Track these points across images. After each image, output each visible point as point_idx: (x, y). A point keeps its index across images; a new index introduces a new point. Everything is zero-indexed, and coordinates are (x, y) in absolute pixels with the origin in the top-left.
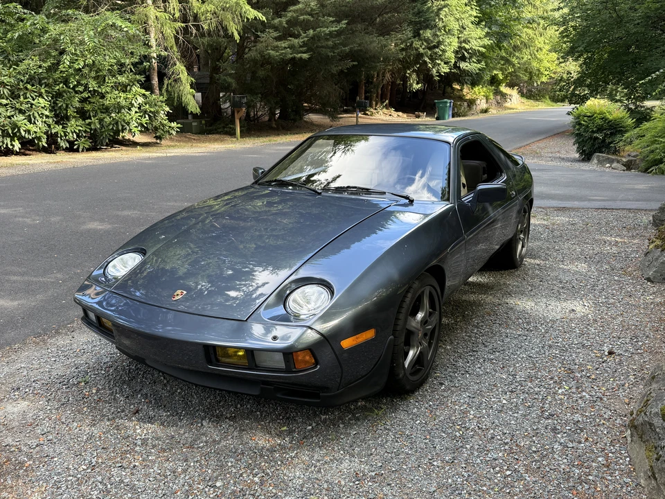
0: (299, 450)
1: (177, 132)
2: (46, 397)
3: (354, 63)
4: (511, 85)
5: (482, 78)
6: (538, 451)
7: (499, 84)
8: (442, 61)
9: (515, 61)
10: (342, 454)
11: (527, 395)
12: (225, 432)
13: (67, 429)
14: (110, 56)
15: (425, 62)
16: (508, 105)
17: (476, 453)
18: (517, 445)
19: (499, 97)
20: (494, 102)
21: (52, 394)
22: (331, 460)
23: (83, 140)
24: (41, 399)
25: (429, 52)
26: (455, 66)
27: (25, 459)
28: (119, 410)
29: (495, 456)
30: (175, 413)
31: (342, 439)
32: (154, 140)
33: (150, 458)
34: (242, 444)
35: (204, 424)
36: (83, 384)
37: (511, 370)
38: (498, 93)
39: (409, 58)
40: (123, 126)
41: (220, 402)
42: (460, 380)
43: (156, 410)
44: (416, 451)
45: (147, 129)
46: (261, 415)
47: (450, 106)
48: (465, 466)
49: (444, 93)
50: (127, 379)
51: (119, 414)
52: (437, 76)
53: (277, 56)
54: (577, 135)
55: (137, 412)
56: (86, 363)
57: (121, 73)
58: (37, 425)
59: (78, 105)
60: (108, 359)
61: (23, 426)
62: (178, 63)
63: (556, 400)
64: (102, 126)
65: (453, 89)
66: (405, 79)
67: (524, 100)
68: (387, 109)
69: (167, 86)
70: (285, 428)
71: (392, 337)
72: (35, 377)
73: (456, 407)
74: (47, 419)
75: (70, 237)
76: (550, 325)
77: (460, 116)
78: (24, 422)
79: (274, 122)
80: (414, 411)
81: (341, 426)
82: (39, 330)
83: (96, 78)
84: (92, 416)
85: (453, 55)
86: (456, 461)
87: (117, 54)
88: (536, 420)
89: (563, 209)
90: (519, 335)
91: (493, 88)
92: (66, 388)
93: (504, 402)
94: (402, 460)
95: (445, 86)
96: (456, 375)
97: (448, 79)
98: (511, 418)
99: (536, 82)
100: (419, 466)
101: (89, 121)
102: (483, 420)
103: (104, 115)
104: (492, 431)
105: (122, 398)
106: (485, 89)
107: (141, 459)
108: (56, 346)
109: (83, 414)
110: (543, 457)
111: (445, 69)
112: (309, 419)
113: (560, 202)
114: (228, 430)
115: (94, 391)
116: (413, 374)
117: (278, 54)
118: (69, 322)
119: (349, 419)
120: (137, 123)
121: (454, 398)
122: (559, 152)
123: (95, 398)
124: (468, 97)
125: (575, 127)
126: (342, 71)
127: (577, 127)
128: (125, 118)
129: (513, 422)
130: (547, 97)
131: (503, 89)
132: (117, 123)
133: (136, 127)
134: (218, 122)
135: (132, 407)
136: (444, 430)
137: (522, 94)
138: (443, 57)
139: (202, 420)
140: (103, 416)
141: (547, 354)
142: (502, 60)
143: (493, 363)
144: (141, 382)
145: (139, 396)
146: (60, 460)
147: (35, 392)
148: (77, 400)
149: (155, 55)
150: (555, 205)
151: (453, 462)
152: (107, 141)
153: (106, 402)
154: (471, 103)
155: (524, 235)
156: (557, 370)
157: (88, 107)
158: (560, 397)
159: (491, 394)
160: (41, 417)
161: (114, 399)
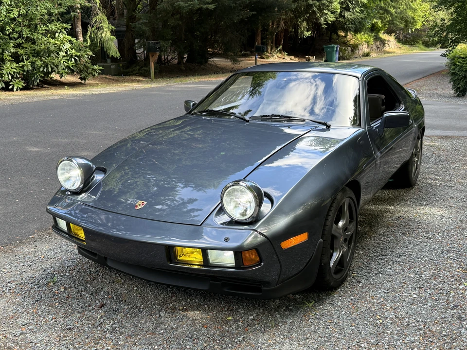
0: (245, 336)
1: (99, 73)
2: (21, 295)
3: (254, 13)
4: (389, 32)
5: (364, 26)
6: (448, 335)
7: (379, 31)
8: (329, 11)
9: (393, 11)
10: (282, 339)
11: (433, 291)
12: (180, 321)
13: (44, 320)
14: (41, 7)
15: (314, 12)
16: (386, 49)
17: (396, 337)
18: (429, 330)
19: (378, 43)
20: (374, 47)
21: (26, 292)
22: (274, 343)
23: (17, 80)
24: (17, 296)
25: (318, 3)
26: (341, 15)
27: (13, 345)
28: (86, 305)
29: (412, 339)
30: (135, 307)
31: (280, 326)
32: (79, 81)
33: (120, 343)
34: (196, 331)
35: (161, 315)
36: (52, 284)
37: (417, 271)
38: (377, 38)
39: (300, 8)
40: (52, 68)
41: (172, 297)
42: (374, 279)
43: (118, 304)
44: (345, 336)
45: (72, 71)
46: (209, 308)
47: (337, 51)
48: (388, 347)
49: (331, 38)
50: (89, 279)
51: (87, 308)
52: (325, 24)
53: (186, 7)
54: (453, 74)
55: (103, 306)
56: (52, 267)
57: (51, 22)
58: (18, 318)
59: (12, 50)
60: (70, 264)
61: (6, 319)
62: (99, 13)
63: (458, 294)
64: (34, 68)
65: (338, 36)
66: (296, 27)
67: (400, 45)
68: (281, 53)
69: (91, 33)
70: (230, 318)
71: (321, 240)
72: (9, 279)
73: (374, 300)
74: (25, 313)
75: (19, 163)
76: (446, 233)
77: (345, 59)
78: (6, 315)
79: (183, 65)
80: (339, 304)
81: (278, 316)
82: (6, 241)
83: (29, 26)
84: (64, 309)
85: (339, 6)
86: (380, 344)
87: (47, 5)
88: (444, 311)
89: (446, 137)
90: (421, 242)
91: (373, 34)
92: (38, 288)
93: (415, 296)
94: (334, 343)
95: (331, 33)
96: (370, 274)
97: (334, 27)
98: (422, 309)
99: (411, 29)
100: (349, 348)
101: (22, 63)
102: (399, 310)
103: (35, 59)
104: (407, 320)
105: (87, 295)
106: (366, 35)
107: (112, 344)
108: (22, 253)
109: (55, 308)
110: (453, 340)
111: (331, 18)
112: (250, 311)
113: (442, 132)
114: (182, 319)
115: (62, 290)
116: (336, 273)
117: (187, 5)
118: (30, 234)
119: (284, 310)
120: (65, 66)
121: (371, 293)
122: (436, 89)
123: (64, 295)
124: (352, 42)
125: (450, 67)
126: (242, 20)
127: (453, 67)
128: (54, 62)
129: (424, 312)
130: (421, 42)
131: (382, 35)
132: (47, 66)
133: (64, 69)
134: (134, 65)
135: (97, 302)
136: (366, 319)
137: (399, 40)
138: (330, 8)
139: (159, 311)
140: (73, 309)
141: (446, 257)
142: (381, 9)
143: (401, 265)
144: (102, 282)
145: (102, 293)
146: (43, 346)
147: (11, 291)
148: (48, 298)
149: (79, 6)
150: (438, 134)
151: (377, 344)
152: (38, 81)
153: (74, 298)
154: (355, 47)
155: (418, 159)
156: (456, 270)
157: (21, 52)
158: (461, 291)
159: (403, 290)
160: (20, 311)
161: (81, 296)
